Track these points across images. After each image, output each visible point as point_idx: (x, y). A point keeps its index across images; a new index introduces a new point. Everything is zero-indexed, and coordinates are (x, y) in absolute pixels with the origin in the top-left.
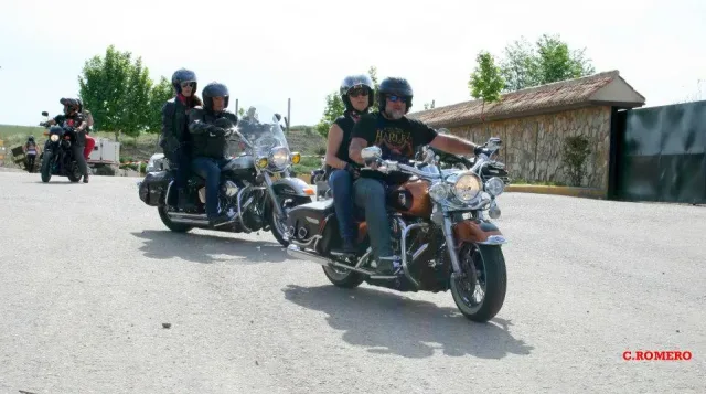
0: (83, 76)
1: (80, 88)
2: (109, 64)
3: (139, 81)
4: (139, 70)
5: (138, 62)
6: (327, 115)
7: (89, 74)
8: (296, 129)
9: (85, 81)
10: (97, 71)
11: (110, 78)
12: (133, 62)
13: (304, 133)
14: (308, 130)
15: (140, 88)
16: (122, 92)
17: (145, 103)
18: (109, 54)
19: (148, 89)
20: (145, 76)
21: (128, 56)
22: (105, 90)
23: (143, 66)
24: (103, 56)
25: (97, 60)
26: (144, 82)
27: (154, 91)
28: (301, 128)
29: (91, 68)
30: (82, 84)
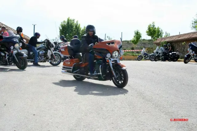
0: (60, 27)
1: (59, 31)
2: (68, 23)
3: (77, 28)
4: (77, 24)
5: (77, 22)
6: (134, 37)
7: (62, 26)
8: (124, 41)
9: (61, 28)
10: (64, 25)
11: (69, 27)
12: (75, 22)
13: (127, 43)
14: (128, 42)
15: (78, 30)
16: (72, 32)
17: (79, 34)
18: (68, 20)
19: (80, 30)
20: (79, 26)
21: (74, 20)
22: (67, 31)
23: (78, 23)
24: (66, 21)
25: (64, 22)
26: (79, 28)
27: (82, 31)
28: (126, 41)
29: (63, 24)
30: (60, 29)
